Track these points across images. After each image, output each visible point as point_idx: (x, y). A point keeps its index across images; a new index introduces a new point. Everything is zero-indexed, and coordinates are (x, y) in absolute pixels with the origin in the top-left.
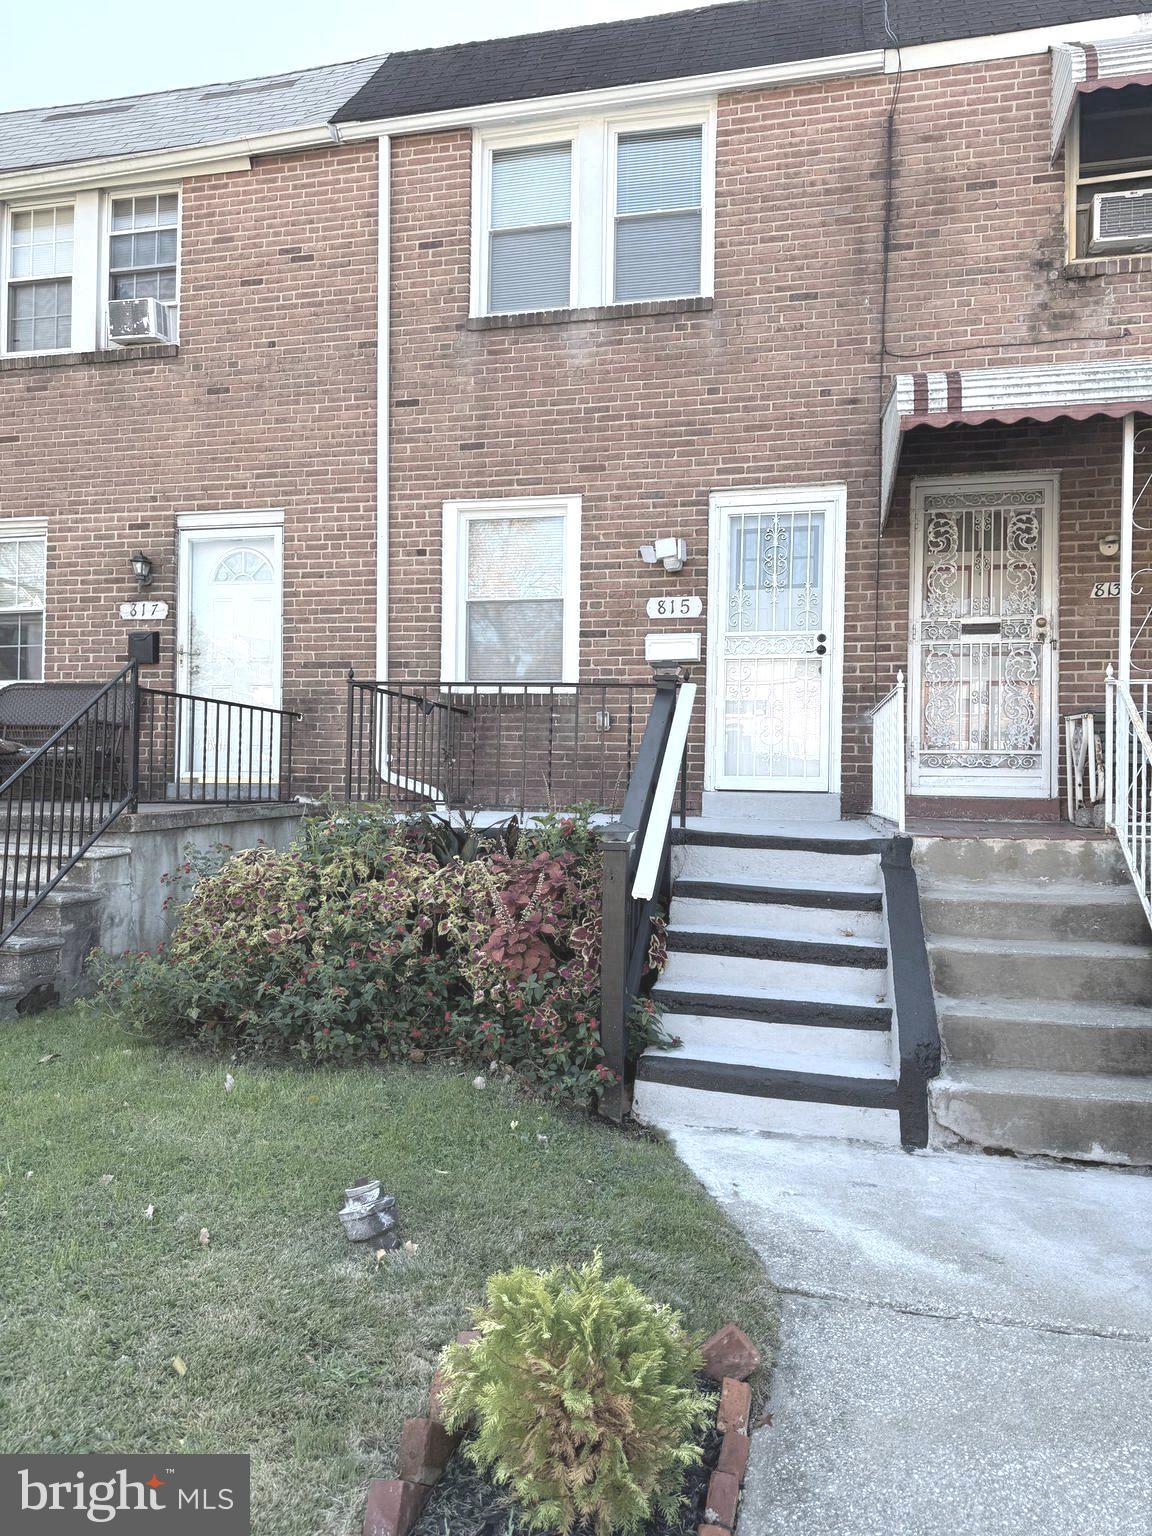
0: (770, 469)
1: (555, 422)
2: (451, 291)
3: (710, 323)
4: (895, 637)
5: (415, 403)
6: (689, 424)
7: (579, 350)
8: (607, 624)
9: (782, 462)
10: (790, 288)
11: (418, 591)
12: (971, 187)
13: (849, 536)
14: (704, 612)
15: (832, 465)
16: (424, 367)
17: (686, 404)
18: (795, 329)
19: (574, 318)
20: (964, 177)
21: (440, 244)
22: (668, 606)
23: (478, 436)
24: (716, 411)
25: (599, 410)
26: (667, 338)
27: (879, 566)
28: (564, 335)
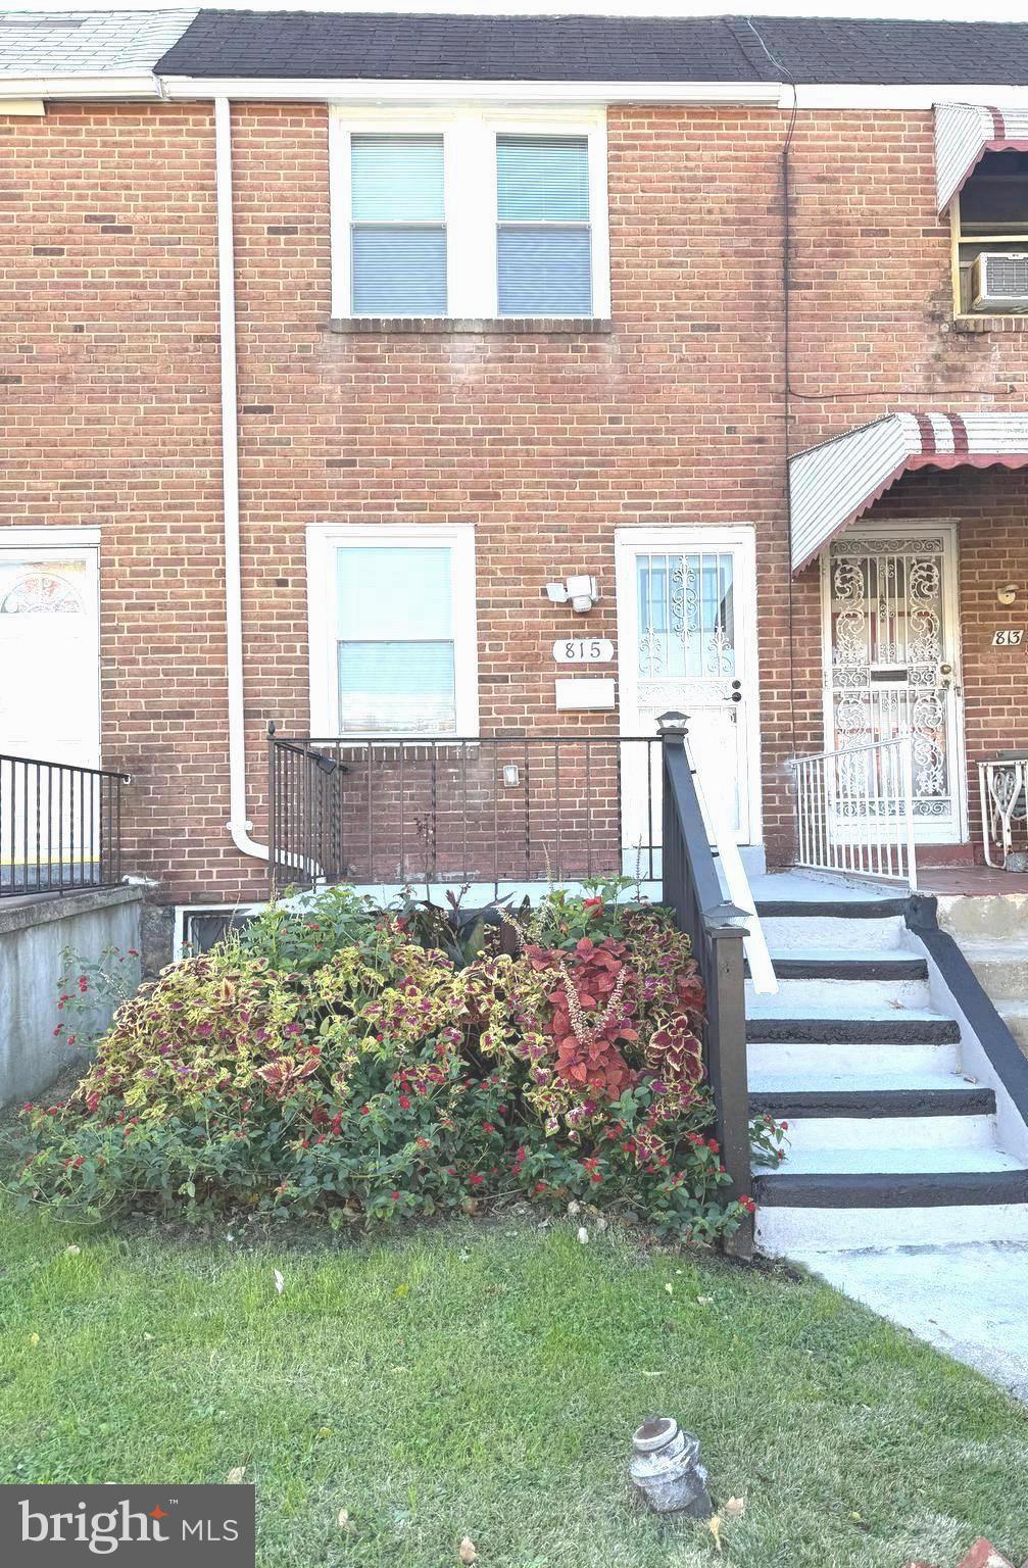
0: (678, 507)
1: (440, 442)
2: (310, 285)
3: (609, 347)
4: (810, 684)
5: (269, 410)
6: (589, 454)
7: (465, 363)
8: (510, 668)
9: (690, 500)
10: (690, 318)
11: (279, 628)
12: (865, 233)
13: (759, 580)
14: (615, 656)
15: (741, 506)
16: (278, 370)
17: (586, 432)
18: (698, 360)
19: (459, 328)
20: (859, 223)
21: (294, 231)
22: (576, 649)
23: (348, 453)
24: (620, 442)
25: (490, 432)
26: (563, 360)
27: (792, 612)
28: (447, 346)
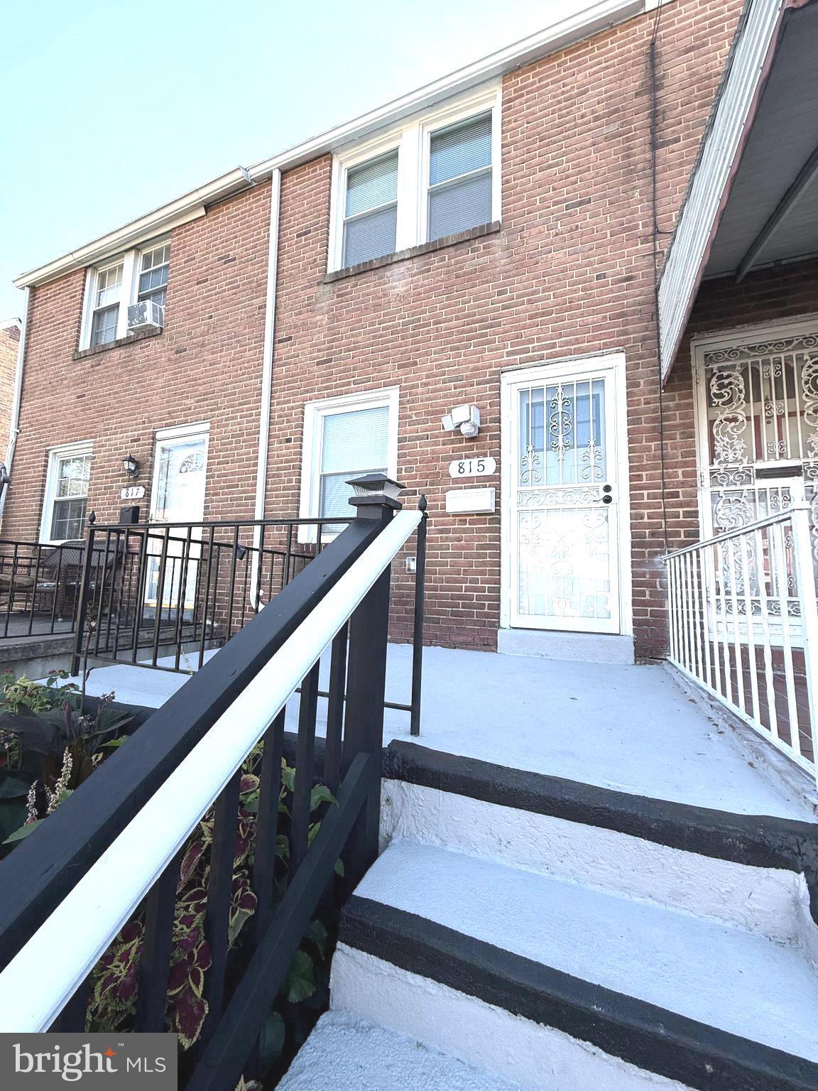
0: (553, 346)
1: (381, 336)
2: (315, 260)
3: (497, 242)
4: (683, 484)
5: (290, 339)
6: (482, 321)
7: (399, 281)
8: (418, 485)
9: (563, 339)
10: (566, 200)
11: (285, 468)
13: (629, 394)
14: (498, 470)
15: (610, 335)
16: (297, 314)
17: (480, 306)
18: (571, 230)
19: (395, 259)
21: (309, 232)
22: (466, 467)
23: (328, 355)
24: (504, 308)
25: (413, 322)
26: (465, 260)
27: (662, 419)
28: (388, 274)
